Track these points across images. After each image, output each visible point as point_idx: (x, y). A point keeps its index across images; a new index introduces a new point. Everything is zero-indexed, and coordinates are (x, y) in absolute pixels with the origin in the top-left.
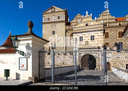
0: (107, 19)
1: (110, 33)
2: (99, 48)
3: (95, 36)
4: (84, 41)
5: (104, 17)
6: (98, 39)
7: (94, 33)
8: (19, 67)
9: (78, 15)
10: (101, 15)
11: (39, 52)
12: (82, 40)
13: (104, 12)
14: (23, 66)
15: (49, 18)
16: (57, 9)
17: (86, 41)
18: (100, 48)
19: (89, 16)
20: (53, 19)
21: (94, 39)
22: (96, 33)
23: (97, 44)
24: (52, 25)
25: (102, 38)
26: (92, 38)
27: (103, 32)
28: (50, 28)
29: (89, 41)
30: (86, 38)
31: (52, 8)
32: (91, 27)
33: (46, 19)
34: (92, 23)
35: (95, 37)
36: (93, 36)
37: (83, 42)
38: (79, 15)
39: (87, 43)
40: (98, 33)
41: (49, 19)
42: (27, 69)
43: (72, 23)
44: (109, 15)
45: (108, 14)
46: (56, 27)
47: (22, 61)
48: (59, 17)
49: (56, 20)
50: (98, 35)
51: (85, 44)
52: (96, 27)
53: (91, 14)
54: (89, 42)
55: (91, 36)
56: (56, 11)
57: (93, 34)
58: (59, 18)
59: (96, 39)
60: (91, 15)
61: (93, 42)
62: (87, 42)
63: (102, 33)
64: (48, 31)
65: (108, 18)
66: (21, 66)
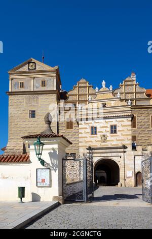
0: (133, 93)
1: (138, 119)
2: (125, 147)
3: (118, 127)
4: (98, 135)
5: (129, 89)
6: (122, 132)
7: (116, 121)
8: (37, 182)
9: (81, 81)
10: (124, 84)
11: (63, 160)
12: (96, 133)
13: (127, 79)
14: (43, 181)
15: (22, 83)
16: (40, 66)
17: (102, 134)
18: (127, 148)
19: (107, 89)
20: (30, 86)
21: (115, 132)
22: (120, 121)
23: (121, 140)
24: (29, 99)
25: (129, 130)
26: (114, 129)
27: (130, 119)
28: (24, 103)
29: (108, 134)
30: (103, 130)
31: (29, 63)
32: (111, 110)
33: (15, 85)
34: (113, 103)
35: (118, 129)
36: (115, 126)
37: (97, 137)
38: (84, 81)
39: (103, 138)
40: (123, 121)
41: (22, 85)
42: (50, 186)
43: (69, 95)
44: (136, 85)
45: (134, 83)
46: (37, 103)
47: (42, 174)
48: (44, 82)
49: (37, 88)
50: (123, 124)
51: (100, 139)
52: (119, 110)
53: (111, 86)
54: (107, 136)
55: (112, 126)
56: (38, 68)
57: (114, 122)
58: (43, 84)
59: (119, 131)
60: (111, 89)
61: (115, 136)
62: (104, 136)
63: (129, 121)
64: (22, 109)
65: (134, 91)
66: (41, 181)
